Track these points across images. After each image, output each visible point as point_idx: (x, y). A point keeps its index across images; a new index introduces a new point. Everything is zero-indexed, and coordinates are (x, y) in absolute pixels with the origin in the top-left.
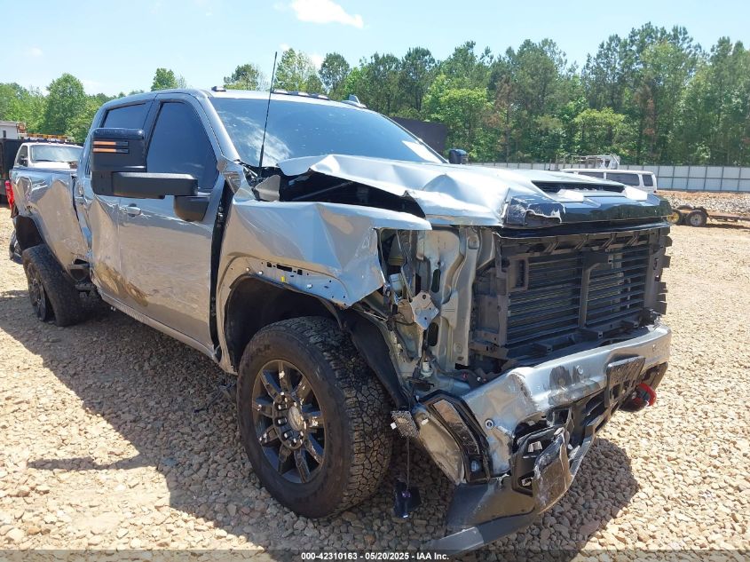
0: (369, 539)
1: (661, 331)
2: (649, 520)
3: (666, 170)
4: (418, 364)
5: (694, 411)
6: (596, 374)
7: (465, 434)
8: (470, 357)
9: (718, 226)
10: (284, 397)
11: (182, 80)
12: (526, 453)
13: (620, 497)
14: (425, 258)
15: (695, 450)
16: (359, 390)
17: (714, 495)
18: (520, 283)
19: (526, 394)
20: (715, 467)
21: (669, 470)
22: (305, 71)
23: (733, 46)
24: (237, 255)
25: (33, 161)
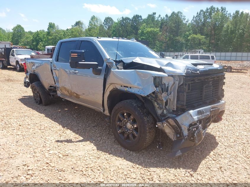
0: (150, 156)
1: (223, 102)
2: (221, 151)
3: (218, 54)
4: (163, 110)
5: (231, 125)
6: (208, 112)
7: (176, 127)
8: (176, 108)
9: (236, 72)
10: (126, 120)
11: (58, 26)
12: (192, 131)
13: (213, 146)
14: (164, 84)
15: (232, 134)
16: (147, 117)
17: (238, 145)
18: (189, 90)
19: (192, 117)
20: (238, 138)
21: (225, 139)
22: (99, 23)
23: (240, 13)
24: (111, 84)
25: (16, 55)
